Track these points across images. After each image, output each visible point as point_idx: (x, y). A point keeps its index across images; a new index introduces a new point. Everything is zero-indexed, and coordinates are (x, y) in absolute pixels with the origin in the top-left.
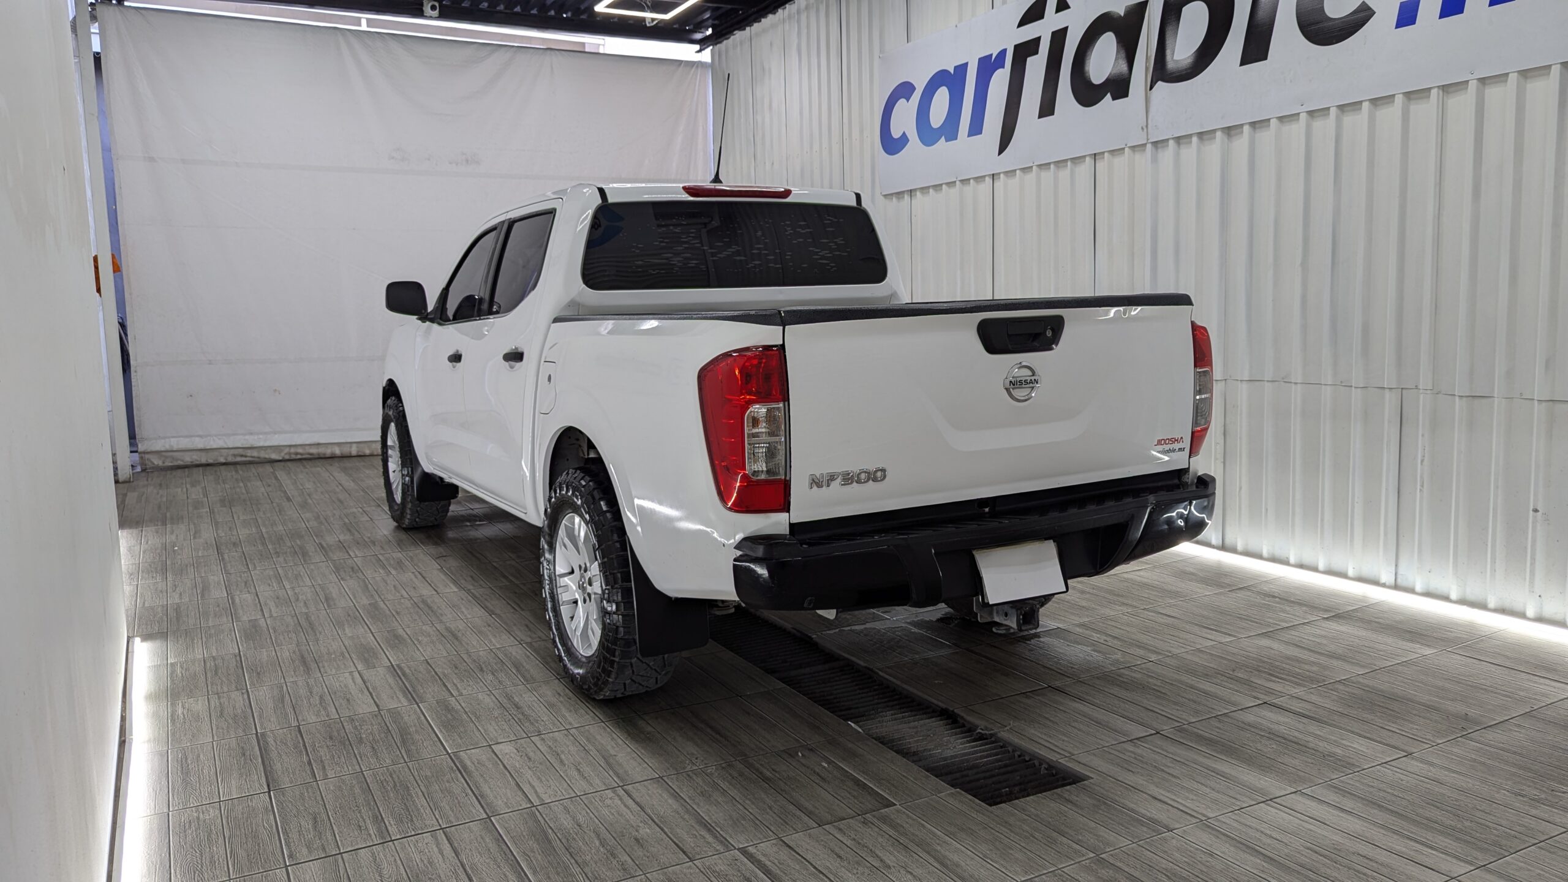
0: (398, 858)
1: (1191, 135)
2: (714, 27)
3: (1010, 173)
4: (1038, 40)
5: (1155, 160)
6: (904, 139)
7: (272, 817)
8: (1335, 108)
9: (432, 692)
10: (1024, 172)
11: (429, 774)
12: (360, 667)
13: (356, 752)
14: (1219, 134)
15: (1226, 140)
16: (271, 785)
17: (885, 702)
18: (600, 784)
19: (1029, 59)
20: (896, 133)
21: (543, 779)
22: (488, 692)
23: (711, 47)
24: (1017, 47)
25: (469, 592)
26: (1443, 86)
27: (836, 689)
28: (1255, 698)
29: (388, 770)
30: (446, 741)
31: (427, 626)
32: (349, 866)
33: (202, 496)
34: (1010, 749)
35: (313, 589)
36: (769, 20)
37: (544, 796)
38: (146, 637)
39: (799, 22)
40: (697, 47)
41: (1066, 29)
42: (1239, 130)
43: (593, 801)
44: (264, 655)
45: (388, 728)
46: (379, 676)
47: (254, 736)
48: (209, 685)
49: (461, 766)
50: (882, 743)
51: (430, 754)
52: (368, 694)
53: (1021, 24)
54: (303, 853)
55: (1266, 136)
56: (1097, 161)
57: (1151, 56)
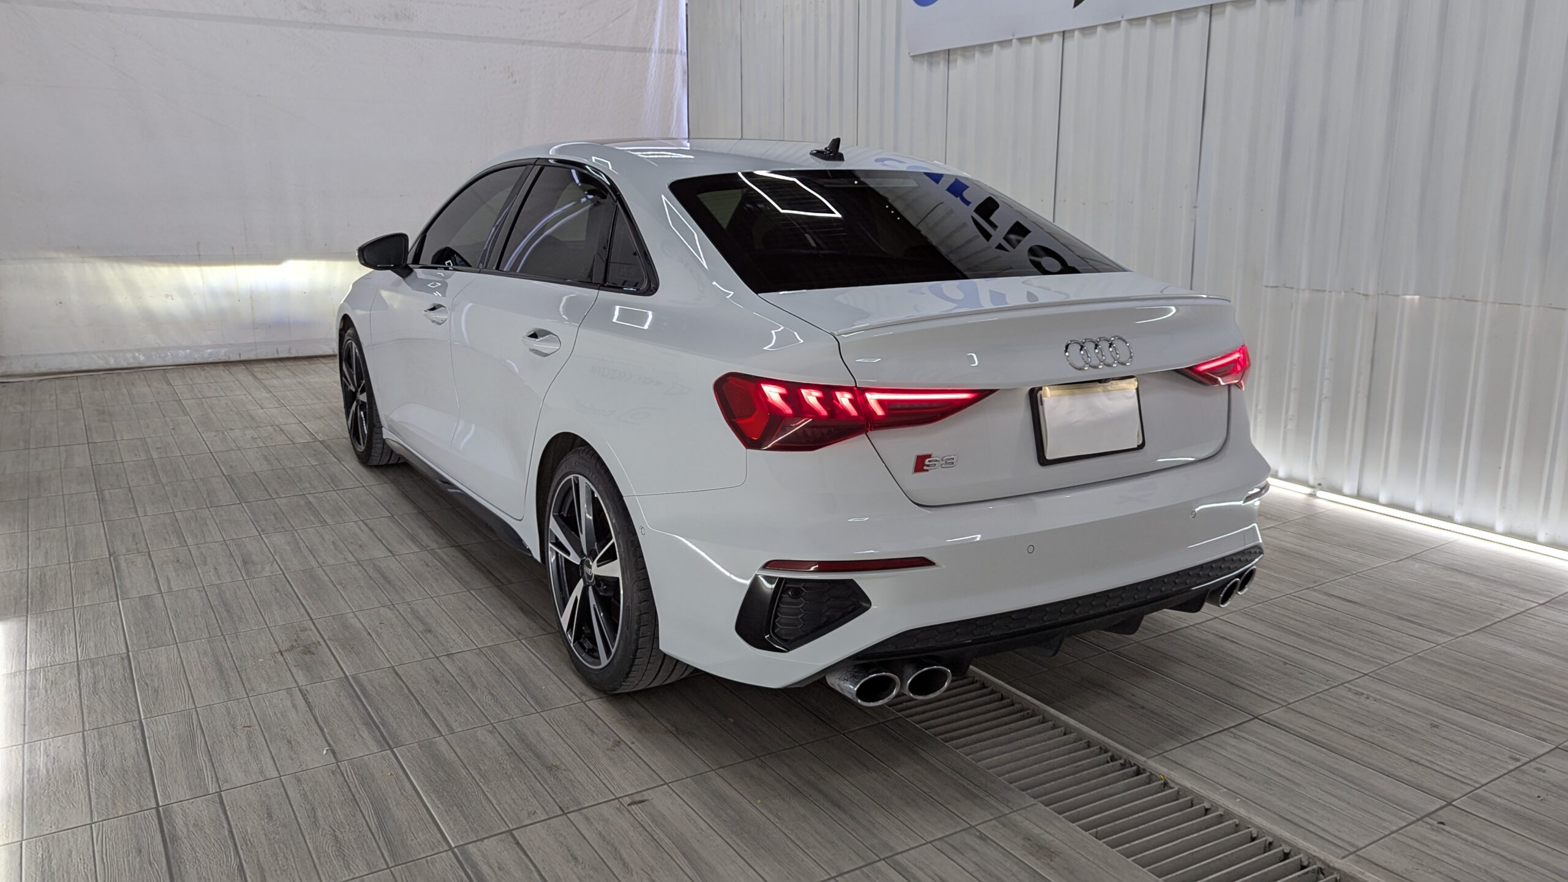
3: (1088, 30)
10: (1108, 29)
22: (491, 728)
30: (445, 823)
31: (385, 609)
35: (225, 546)
44: (163, 660)
45: (353, 793)
46: (330, 694)
48: (85, 712)
56: (1213, 16)
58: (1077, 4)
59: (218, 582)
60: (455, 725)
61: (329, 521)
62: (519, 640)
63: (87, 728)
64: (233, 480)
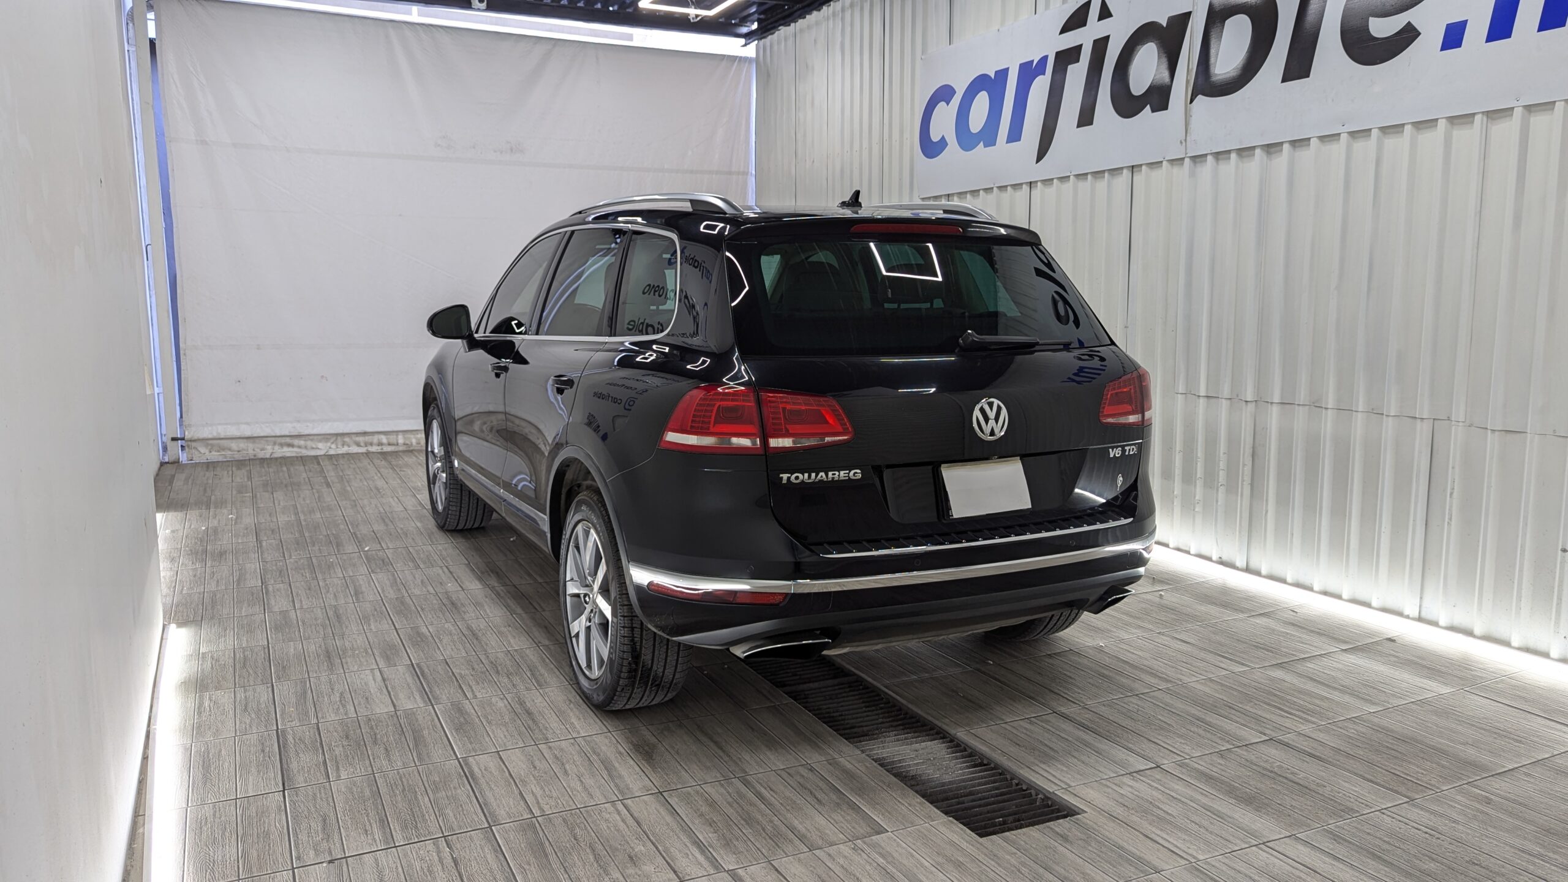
0: (399, 865)
1: (1231, 151)
2: (759, 21)
3: (1048, 182)
4: (1078, 49)
5: (1192, 174)
6: (943, 143)
7: (284, 817)
8: (1377, 130)
9: (446, 694)
10: (1061, 182)
11: (437, 779)
12: (382, 664)
13: (370, 753)
14: (1258, 151)
15: (1265, 158)
16: (286, 784)
17: (889, 722)
18: (600, 797)
19: (1069, 67)
20: (935, 137)
21: (546, 789)
22: (502, 696)
23: (756, 42)
24: (1059, 55)
25: (492, 588)
26: (1488, 112)
27: (842, 706)
28: (1261, 733)
29: (398, 773)
30: (457, 745)
31: (449, 624)
32: (352, 870)
34: (1008, 777)
35: (344, 581)
36: (813, 17)
37: (546, 808)
38: (180, 625)
39: (843, 19)
40: (742, 41)
41: (1108, 37)
42: (1278, 148)
43: (593, 814)
44: (292, 649)
45: (402, 729)
46: (400, 674)
47: (275, 732)
48: (237, 677)
49: (469, 772)
50: (882, 765)
51: (440, 759)
52: (387, 693)
53: (1063, 31)
54: (310, 856)
55: (1305, 155)
56: (1134, 174)
57: (1192, 69)
58: (1038, 161)
59: (336, 603)
60: (478, 694)
63: (237, 686)
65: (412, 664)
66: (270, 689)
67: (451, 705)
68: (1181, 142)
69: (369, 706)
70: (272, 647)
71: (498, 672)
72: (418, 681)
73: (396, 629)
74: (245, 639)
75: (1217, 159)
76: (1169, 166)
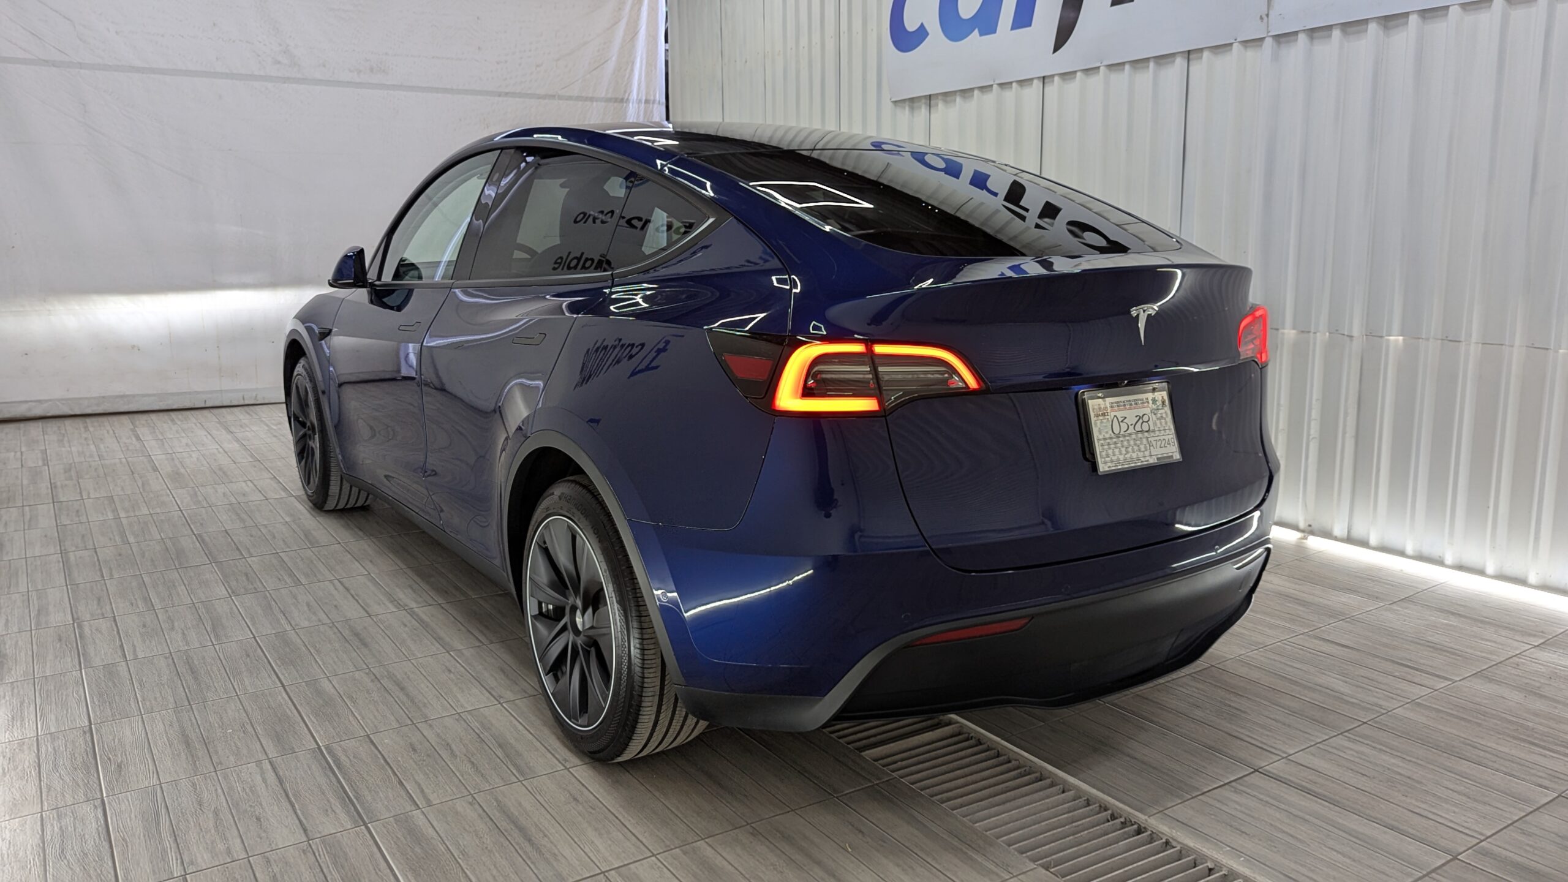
1: (1331, 26)
3: (1068, 76)
5: (1275, 58)
6: (922, 33)
10: (1087, 75)
12: (272, 753)
14: (1373, 25)
15: (1381, 33)
20: (911, 25)
22: (471, 799)
25: (412, 613)
28: (1540, 786)
31: (361, 673)
33: (40, 463)
35: (193, 609)
42: (1402, 20)
44: (127, 732)
46: (300, 768)
48: (44, 791)
52: (289, 807)
56: (1191, 63)
58: (1055, 50)
59: (186, 648)
60: (432, 797)
61: (303, 580)
62: (500, 703)
63: (45, 808)
64: (203, 541)
65: (319, 747)
66: (100, 812)
67: (396, 821)
68: (1261, 18)
69: (263, 835)
70: (97, 730)
71: (453, 755)
72: (334, 780)
73: (283, 686)
74: (53, 717)
75: (1312, 38)
76: (1241, 47)
